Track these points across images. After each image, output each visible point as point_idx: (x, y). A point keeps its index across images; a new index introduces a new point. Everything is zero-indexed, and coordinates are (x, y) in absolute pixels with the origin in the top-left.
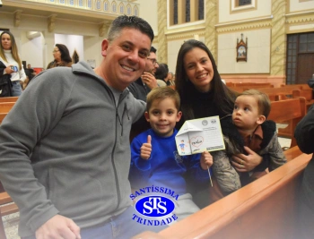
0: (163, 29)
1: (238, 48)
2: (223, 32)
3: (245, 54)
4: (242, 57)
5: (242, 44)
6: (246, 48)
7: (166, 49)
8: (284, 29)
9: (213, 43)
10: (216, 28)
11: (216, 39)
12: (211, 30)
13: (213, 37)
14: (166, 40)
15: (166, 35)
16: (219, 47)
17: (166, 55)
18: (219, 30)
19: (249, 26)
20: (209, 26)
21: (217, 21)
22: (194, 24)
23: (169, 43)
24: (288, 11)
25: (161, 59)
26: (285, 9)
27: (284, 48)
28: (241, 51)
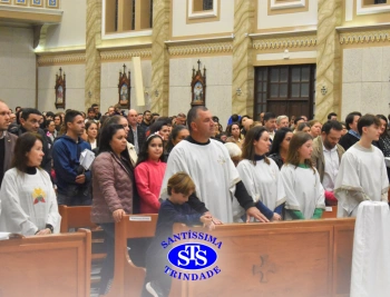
0: (93, 37)
1: (193, 85)
2: (176, 55)
3: (203, 96)
4: (199, 102)
5: (199, 79)
6: (204, 87)
7: (98, 77)
8: (246, 58)
9: (161, 73)
10: (168, 46)
11: (167, 66)
12: (159, 49)
13: (162, 62)
14: (99, 60)
15: (100, 51)
16: (172, 81)
17: (98, 89)
18: (172, 50)
19: (214, 47)
20: (156, 41)
21: (169, 34)
22: (139, 36)
23: (103, 65)
24: (254, 27)
25: (90, 95)
26: (247, 26)
27: (247, 91)
28: (198, 91)
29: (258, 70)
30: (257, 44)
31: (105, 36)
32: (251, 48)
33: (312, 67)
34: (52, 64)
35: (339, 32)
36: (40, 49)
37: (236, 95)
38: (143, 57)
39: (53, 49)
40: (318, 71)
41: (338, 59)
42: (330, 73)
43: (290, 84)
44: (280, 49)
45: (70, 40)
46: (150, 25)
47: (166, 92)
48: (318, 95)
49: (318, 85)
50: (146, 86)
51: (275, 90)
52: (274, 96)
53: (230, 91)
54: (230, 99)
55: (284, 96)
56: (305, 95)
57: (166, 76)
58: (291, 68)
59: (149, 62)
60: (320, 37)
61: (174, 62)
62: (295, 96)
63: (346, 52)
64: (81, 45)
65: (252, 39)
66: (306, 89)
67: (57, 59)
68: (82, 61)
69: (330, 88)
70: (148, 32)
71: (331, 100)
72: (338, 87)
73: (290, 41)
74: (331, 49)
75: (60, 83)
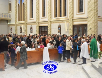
0: (16, 22)
1: (31, 29)
2: (28, 25)
3: (32, 31)
4: (31, 31)
5: (31, 28)
7: (17, 28)
9: (26, 27)
10: (27, 23)
11: (27, 26)
12: (26, 24)
13: (26, 26)
14: (17, 25)
16: (28, 28)
17: (17, 30)
19: (33, 23)
20: (25, 22)
21: (27, 21)
22: (23, 22)
23: (18, 26)
24: (39, 21)
25: (16, 31)
26: (38, 20)
27: (38, 30)
28: (31, 30)
29: (40, 27)
30: (40, 23)
31: (18, 22)
32: (39, 24)
33: (47, 26)
34: (10, 26)
35: (51, 21)
36: (8, 24)
37: (37, 30)
38: (23, 25)
39: (10, 24)
40: (48, 27)
41: (51, 25)
42: (50, 27)
43: (44, 29)
44: (43, 24)
45: (13, 22)
46: (24, 20)
47: (27, 30)
48: (48, 30)
49: (48, 29)
50: (24, 29)
51: (42, 30)
52: (42, 31)
53: (36, 30)
54: (36, 31)
55: (44, 31)
56: (46, 30)
57: (27, 28)
58: (44, 26)
59: (24, 26)
60: (48, 22)
61: (28, 26)
62: (45, 31)
63: (52, 24)
64: (14, 23)
65: (39, 22)
66: (47, 29)
67: (11, 25)
68: (14, 26)
69: (50, 29)
70: (24, 21)
71: (50, 31)
72: (51, 29)
73: (44, 23)
74: (50, 24)
75: (11, 29)
